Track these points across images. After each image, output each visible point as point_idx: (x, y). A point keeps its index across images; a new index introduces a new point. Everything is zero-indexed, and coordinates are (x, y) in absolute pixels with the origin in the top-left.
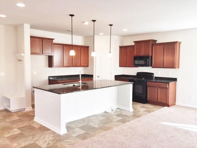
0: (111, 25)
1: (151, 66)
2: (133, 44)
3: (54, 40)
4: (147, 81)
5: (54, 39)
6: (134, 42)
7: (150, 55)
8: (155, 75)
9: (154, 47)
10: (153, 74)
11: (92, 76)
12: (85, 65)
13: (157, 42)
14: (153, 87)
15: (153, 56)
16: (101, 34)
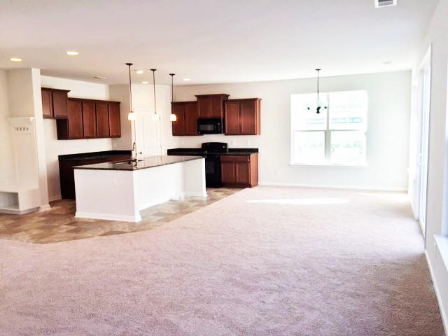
0: (172, 75)
1: (224, 132)
2: (195, 99)
3: (69, 93)
4: (220, 155)
5: (69, 91)
6: (196, 96)
7: (222, 116)
8: (230, 146)
9: (226, 105)
10: (226, 144)
11: (129, 153)
12: (115, 134)
13: (230, 98)
14: (230, 162)
15: (226, 118)
16: (143, 83)
